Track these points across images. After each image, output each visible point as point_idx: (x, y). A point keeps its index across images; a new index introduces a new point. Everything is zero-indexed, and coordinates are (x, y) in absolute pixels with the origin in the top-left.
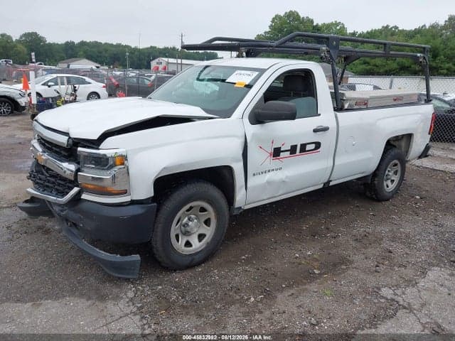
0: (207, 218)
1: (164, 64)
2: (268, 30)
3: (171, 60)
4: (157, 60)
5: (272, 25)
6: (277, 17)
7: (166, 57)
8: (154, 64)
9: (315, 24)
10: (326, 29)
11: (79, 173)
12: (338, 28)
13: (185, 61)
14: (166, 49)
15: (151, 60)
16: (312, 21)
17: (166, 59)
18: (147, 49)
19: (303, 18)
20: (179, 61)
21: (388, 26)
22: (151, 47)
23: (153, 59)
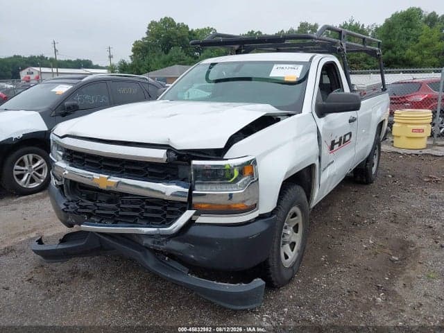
0: (295, 224)
1: (36, 74)
2: (145, 36)
3: (44, 70)
4: (27, 70)
5: (148, 31)
6: (153, 24)
7: (38, 66)
8: (23, 74)
9: (190, 30)
10: (200, 34)
11: (194, 192)
12: (211, 33)
13: (60, 70)
14: (32, 58)
15: (19, 70)
16: (187, 27)
17: (38, 69)
18: (11, 58)
19: (179, 24)
20: (55, 70)
21: (253, 31)
22: (15, 56)
23: (22, 70)
